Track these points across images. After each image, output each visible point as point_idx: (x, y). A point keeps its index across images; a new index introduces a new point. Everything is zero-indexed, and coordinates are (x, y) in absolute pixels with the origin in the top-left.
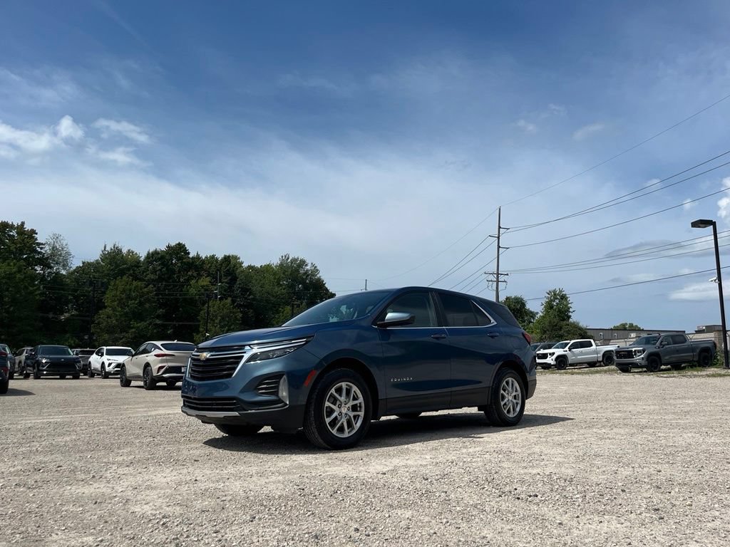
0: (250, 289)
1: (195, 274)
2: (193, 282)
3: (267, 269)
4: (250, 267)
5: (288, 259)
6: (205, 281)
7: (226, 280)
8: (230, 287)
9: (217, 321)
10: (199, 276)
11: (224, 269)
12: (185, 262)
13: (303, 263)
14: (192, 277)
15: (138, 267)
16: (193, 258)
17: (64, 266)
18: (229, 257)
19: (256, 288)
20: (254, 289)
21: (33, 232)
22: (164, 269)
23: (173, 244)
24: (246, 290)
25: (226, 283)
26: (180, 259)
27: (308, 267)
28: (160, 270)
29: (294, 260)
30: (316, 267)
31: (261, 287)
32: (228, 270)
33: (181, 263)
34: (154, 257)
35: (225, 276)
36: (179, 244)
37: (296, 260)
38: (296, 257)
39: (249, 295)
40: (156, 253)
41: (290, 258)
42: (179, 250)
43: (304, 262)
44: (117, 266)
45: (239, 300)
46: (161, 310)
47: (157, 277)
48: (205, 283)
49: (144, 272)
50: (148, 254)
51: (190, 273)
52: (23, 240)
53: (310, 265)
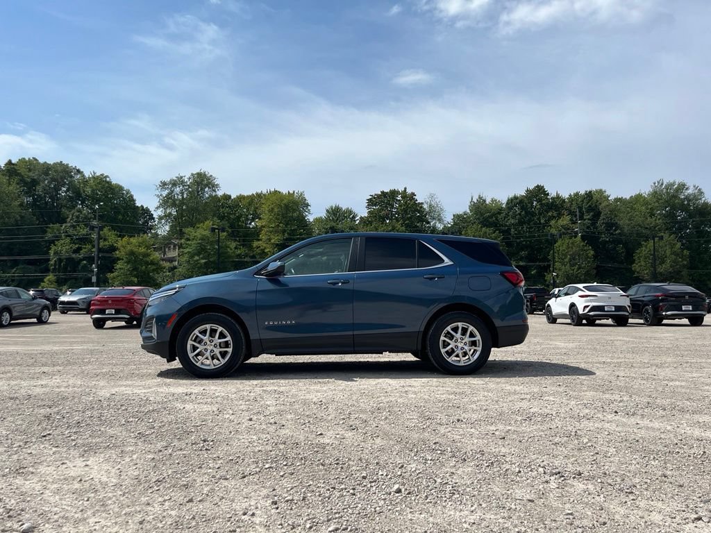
0: (617, 223)
1: (555, 214)
2: (553, 222)
3: (638, 199)
4: (617, 200)
5: (662, 184)
6: (565, 220)
7: (588, 217)
8: (592, 224)
9: (567, 260)
10: (560, 216)
11: (585, 206)
12: (544, 204)
13: (682, 187)
14: (553, 217)
15: (499, 213)
16: (553, 198)
17: (440, 220)
18: (590, 192)
19: (623, 222)
20: (621, 223)
21: (413, 194)
22: (523, 213)
23: (531, 187)
24: (610, 225)
25: (589, 219)
26: (539, 201)
27: (690, 191)
28: (520, 214)
29: (670, 185)
30: (700, 190)
31: (630, 220)
32: (590, 206)
33: (541, 204)
34: (513, 202)
35: (587, 212)
36: (538, 186)
37: (673, 184)
38: (672, 181)
39: (615, 230)
40: (516, 198)
41: (665, 183)
42: (539, 191)
43: (684, 185)
44: (482, 214)
45: (603, 236)
46: (523, 252)
47: (517, 221)
48: (565, 222)
49: (505, 218)
50: (508, 200)
51: (550, 214)
52: (406, 203)
53: (692, 187)
